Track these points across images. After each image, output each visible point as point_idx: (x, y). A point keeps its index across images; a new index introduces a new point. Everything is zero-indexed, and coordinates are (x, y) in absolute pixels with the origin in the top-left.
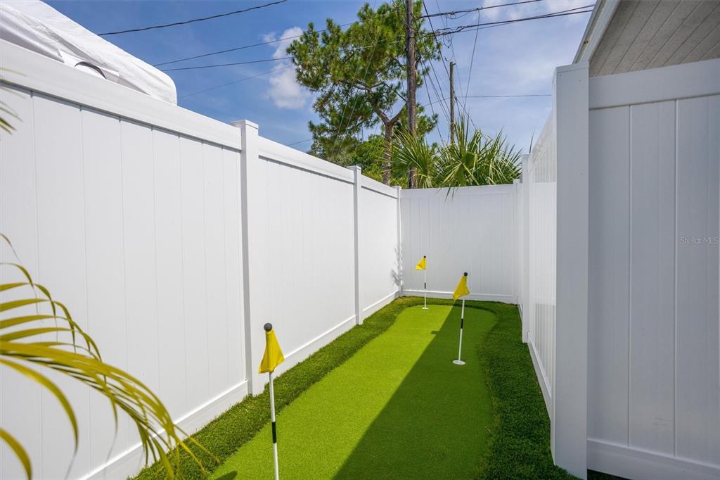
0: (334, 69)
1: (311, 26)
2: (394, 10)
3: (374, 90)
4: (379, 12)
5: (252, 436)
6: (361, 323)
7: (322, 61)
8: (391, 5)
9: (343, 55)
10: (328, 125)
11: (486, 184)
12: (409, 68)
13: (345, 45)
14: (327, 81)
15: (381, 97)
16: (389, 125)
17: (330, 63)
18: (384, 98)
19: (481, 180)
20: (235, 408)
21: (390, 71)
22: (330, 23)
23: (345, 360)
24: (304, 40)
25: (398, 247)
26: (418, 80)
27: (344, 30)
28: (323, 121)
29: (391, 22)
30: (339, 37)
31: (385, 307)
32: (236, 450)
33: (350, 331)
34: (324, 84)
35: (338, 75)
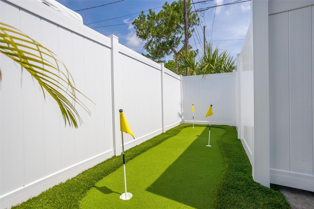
0: (152, 31)
1: (142, 12)
2: (178, 4)
3: (170, 39)
4: (172, 5)
5: (115, 170)
6: (164, 132)
7: (147, 27)
8: (176, 2)
9: (156, 25)
10: (150, 55)
11: (220, 73)
12: (185, 29)
13: (157, 20)
14: (149, 36)
15: (173, 42)
16: (177, 54)
17: (151, 28)
18: (175, 42)
19: (218, 71)
20: (108, 160)
21: (176, 31)
22: (150, 11)
23: (157, 145)
24: (140, 19)
25: (181, 102)
26: (190, 34)
27: (156, 14)
28: (148, 53)
29: (177, 9)
30: (154, 17)
31: (175, 127)
32: (108, 175)
33: (159, 135)
34: (148, 37)
35: (154, 33)
